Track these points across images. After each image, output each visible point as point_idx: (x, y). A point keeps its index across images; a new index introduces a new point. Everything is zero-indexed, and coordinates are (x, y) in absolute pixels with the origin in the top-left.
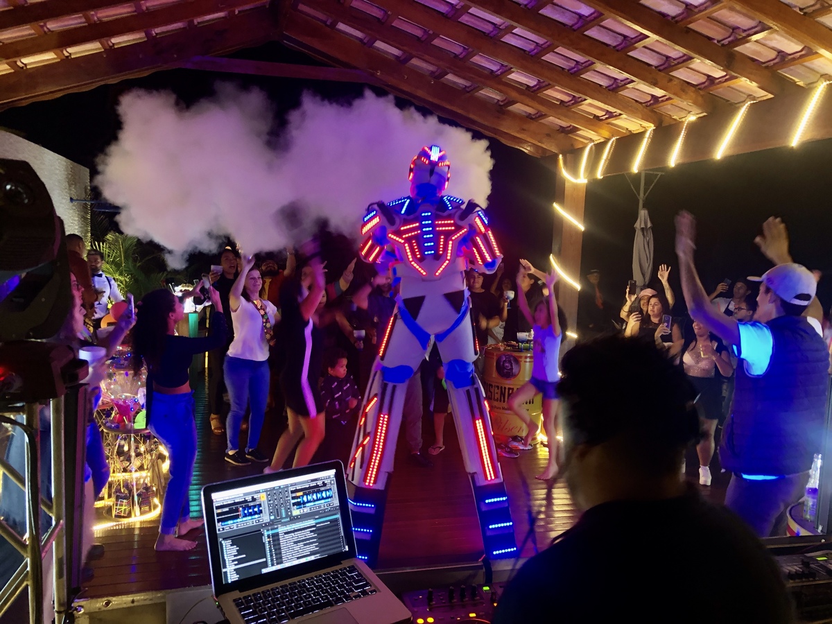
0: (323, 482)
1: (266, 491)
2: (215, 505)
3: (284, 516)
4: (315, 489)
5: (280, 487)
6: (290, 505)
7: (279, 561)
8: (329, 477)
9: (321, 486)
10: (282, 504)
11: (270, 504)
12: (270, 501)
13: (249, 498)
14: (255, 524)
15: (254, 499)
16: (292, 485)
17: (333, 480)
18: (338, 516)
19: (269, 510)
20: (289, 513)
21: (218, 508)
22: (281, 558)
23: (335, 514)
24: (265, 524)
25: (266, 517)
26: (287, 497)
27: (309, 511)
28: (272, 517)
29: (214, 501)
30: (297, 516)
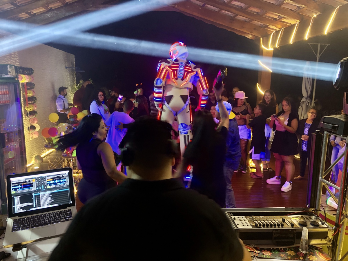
0: (63, 176)
1: (36, 178)
2: (12, 183)
3: (43, 188)
4: (58, 178)
5: (42, 177)
6: (46, 184)
7: (39, 206)
8: (66, 174)
9: (61, 177)
10: (42, 183)
11: (37, 183)
12: (37, 182)
13: (27, 181)
14: (29, 191)
15: (29, 181)
16: (48, 176)
17: (67, 175)
18: (68, 189)
19: (36, 185)
20: (46, 187)
21: (12, 184)
22: (40, 205)
23: (67, 189)
24: (34, 191)
25: (34, 188)
26: (45, 181)
27: (55, 187)
28: (37, 189)
29: (11, 181)
30: (49, 189)
